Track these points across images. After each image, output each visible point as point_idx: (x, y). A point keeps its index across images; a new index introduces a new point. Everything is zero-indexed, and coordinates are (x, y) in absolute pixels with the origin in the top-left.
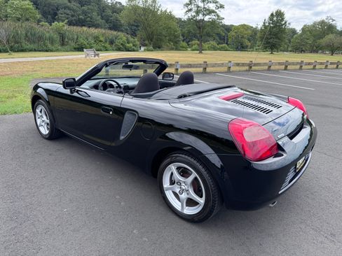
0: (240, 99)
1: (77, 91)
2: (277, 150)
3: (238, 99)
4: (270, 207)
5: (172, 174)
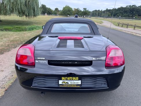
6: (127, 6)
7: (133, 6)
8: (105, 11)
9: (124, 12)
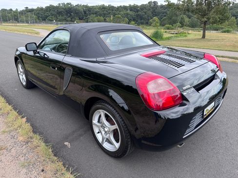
0: (161, 56)
1: (38, 53)
2: (182, 100)
3: (160, 56)
4: (179, 147)
5: (100, 116)
6: (59, 4)
7: (68, 4)
8: (23, 11)
9: (58, 13)
